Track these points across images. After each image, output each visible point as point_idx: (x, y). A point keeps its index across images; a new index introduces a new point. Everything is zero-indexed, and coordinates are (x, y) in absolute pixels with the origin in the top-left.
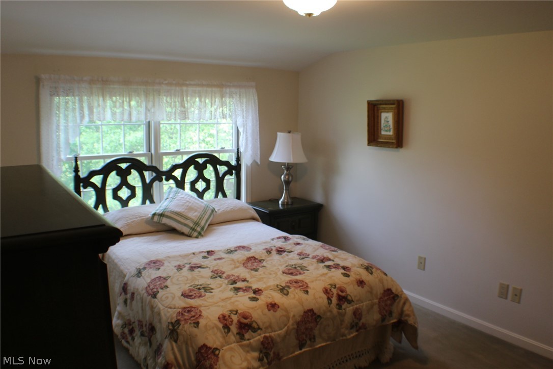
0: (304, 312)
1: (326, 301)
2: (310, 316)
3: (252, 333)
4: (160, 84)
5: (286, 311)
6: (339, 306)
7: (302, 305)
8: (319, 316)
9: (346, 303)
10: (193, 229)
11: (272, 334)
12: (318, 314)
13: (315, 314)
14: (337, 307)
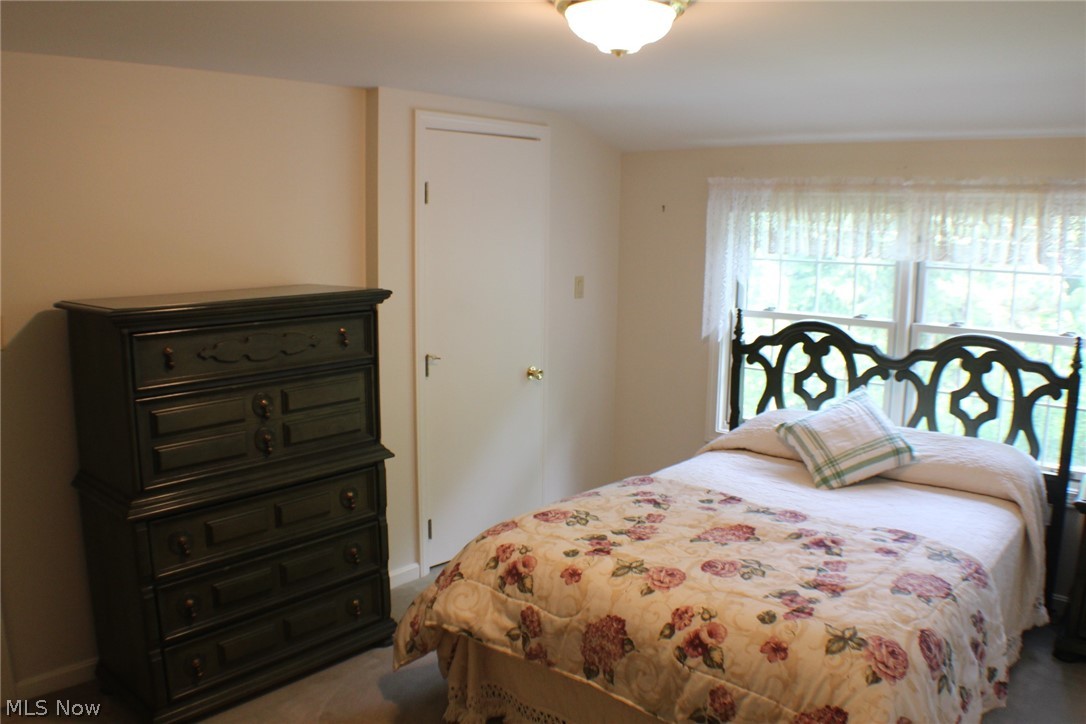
0: (608, 616)
1: (660, 625)
2: (612, 629)
3: (518, 591)
4: (899, 187)
5: (584, 594)
6: (682, 655)
7: (613, 604)
8: (630, 642)
9: (700, 658)
10: (819, 469)
11: (543, 613)
12: (631, 638)
13: (625, 633)
14: (677, 653)
